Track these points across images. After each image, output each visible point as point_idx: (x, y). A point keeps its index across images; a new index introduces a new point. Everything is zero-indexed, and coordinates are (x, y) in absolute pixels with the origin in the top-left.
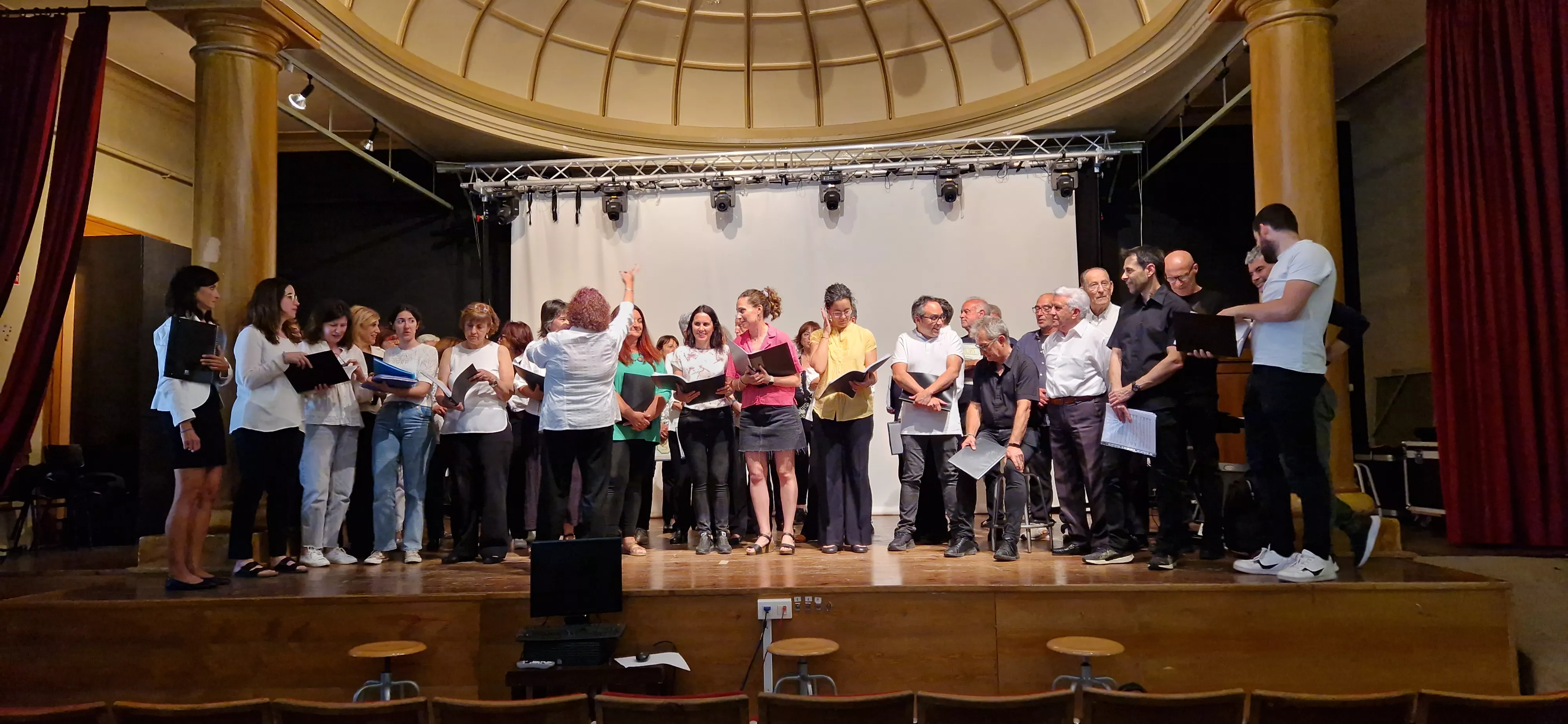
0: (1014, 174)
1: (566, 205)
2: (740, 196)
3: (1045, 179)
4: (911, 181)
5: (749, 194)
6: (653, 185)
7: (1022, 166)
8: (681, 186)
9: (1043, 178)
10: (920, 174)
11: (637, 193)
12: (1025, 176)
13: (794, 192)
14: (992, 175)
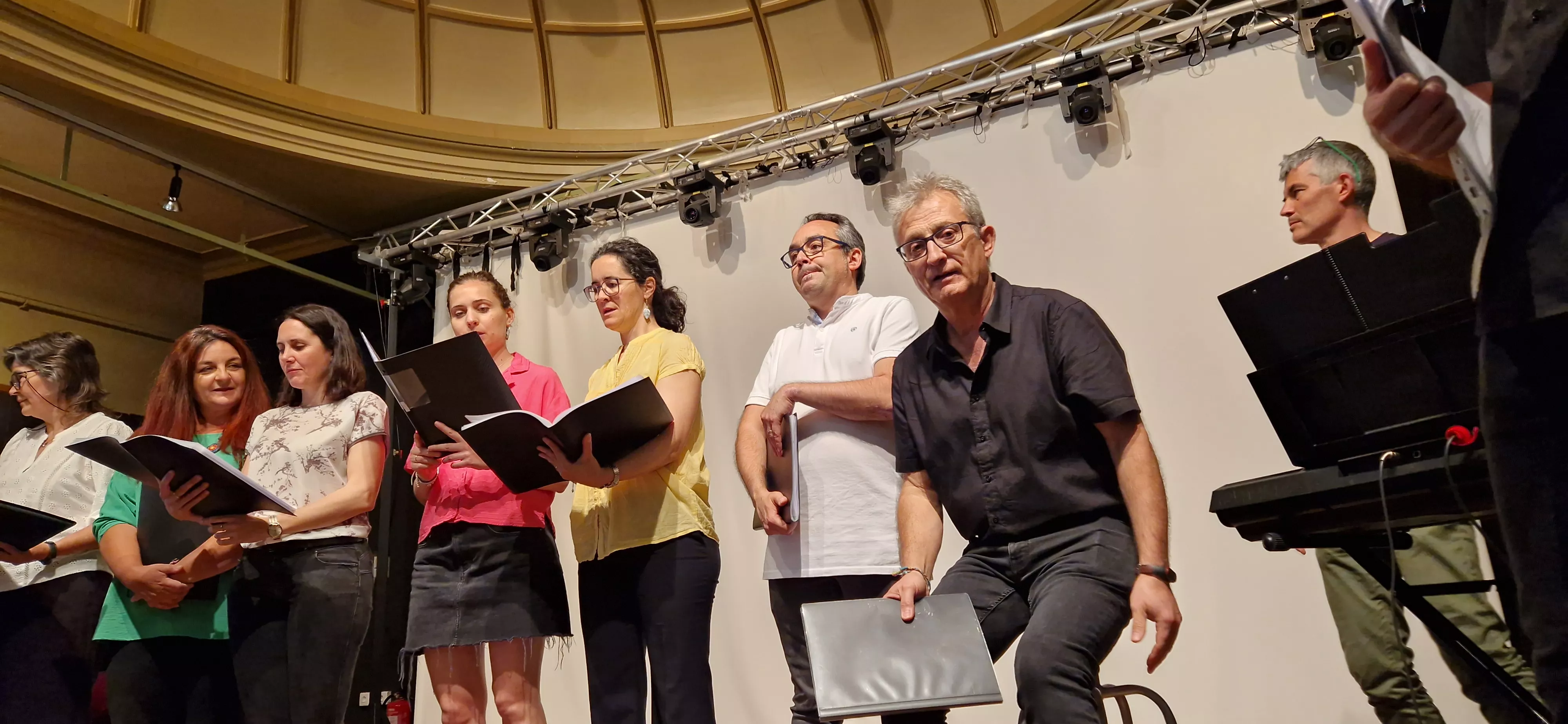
0: (1225, 55)
1: (501, 268)
2: (741, 202)
3: (1295, 48)
4: (1022, 114)
5: (754, 197)
6: (615, 212)
7: (1239, 35)
8: (654, 206)
9: (1288, 48)
10: (1036, 97)
11: (595, 230)
12: (1249, 52)
13: (824, 177)
14: (1179, 67)
